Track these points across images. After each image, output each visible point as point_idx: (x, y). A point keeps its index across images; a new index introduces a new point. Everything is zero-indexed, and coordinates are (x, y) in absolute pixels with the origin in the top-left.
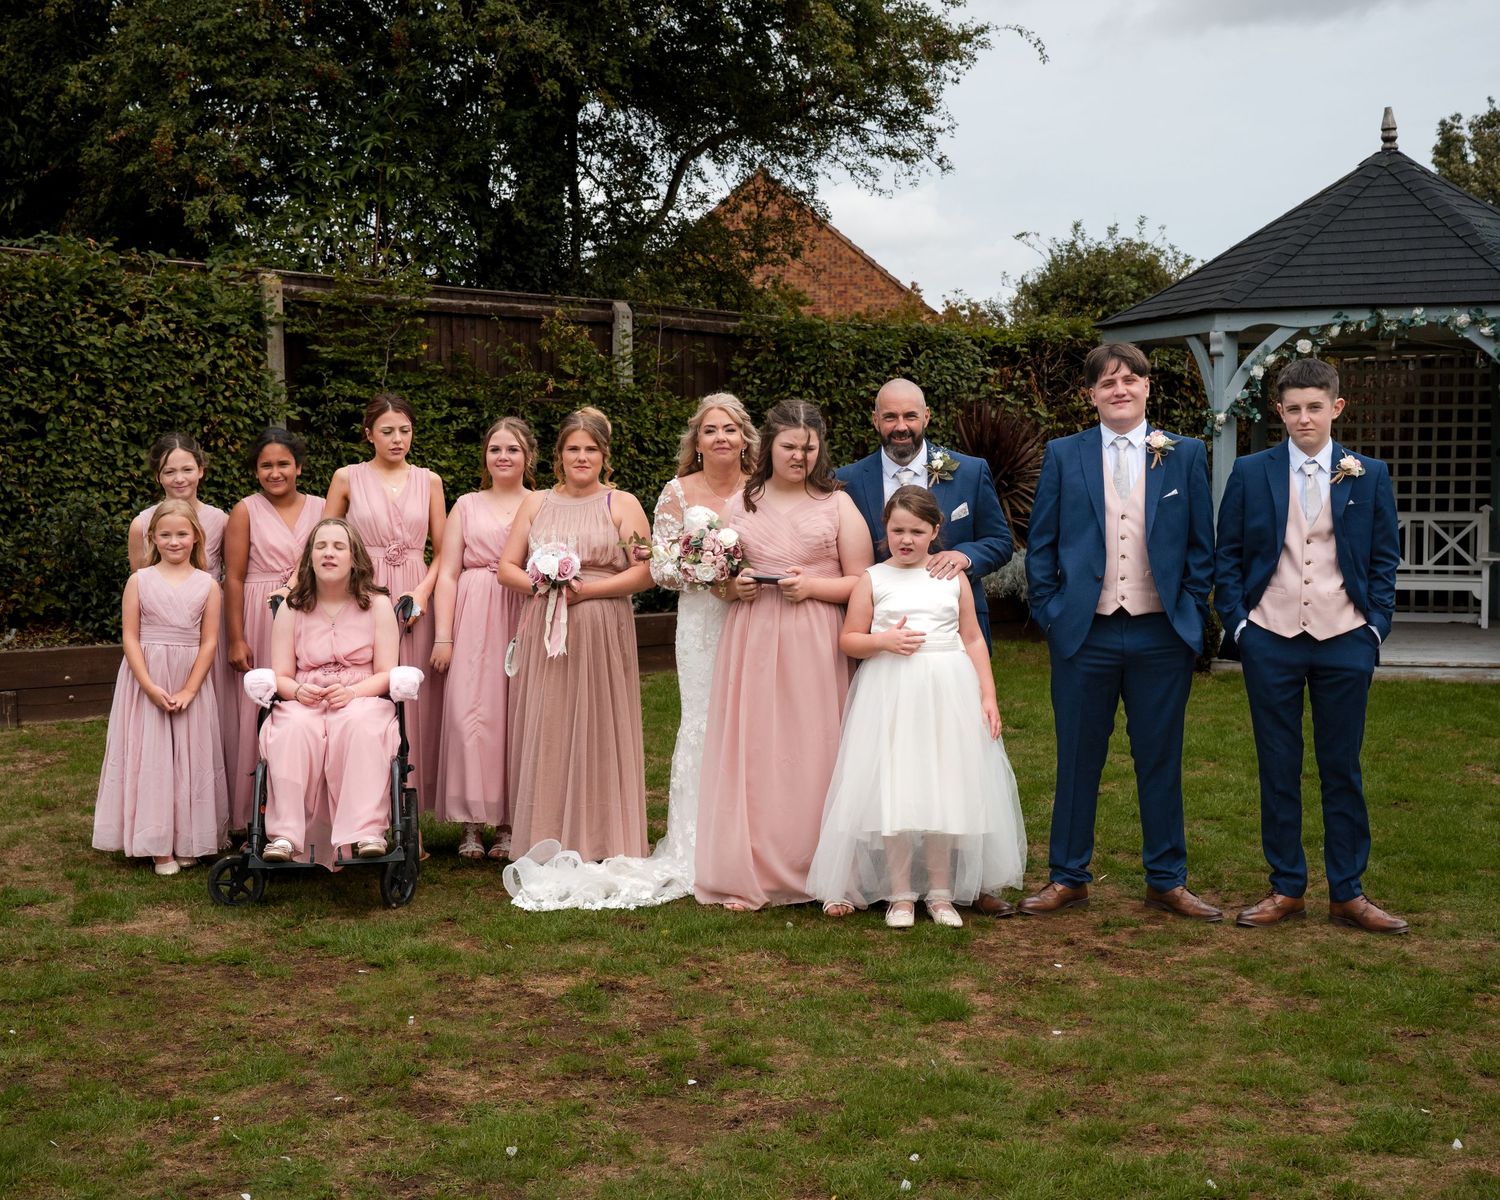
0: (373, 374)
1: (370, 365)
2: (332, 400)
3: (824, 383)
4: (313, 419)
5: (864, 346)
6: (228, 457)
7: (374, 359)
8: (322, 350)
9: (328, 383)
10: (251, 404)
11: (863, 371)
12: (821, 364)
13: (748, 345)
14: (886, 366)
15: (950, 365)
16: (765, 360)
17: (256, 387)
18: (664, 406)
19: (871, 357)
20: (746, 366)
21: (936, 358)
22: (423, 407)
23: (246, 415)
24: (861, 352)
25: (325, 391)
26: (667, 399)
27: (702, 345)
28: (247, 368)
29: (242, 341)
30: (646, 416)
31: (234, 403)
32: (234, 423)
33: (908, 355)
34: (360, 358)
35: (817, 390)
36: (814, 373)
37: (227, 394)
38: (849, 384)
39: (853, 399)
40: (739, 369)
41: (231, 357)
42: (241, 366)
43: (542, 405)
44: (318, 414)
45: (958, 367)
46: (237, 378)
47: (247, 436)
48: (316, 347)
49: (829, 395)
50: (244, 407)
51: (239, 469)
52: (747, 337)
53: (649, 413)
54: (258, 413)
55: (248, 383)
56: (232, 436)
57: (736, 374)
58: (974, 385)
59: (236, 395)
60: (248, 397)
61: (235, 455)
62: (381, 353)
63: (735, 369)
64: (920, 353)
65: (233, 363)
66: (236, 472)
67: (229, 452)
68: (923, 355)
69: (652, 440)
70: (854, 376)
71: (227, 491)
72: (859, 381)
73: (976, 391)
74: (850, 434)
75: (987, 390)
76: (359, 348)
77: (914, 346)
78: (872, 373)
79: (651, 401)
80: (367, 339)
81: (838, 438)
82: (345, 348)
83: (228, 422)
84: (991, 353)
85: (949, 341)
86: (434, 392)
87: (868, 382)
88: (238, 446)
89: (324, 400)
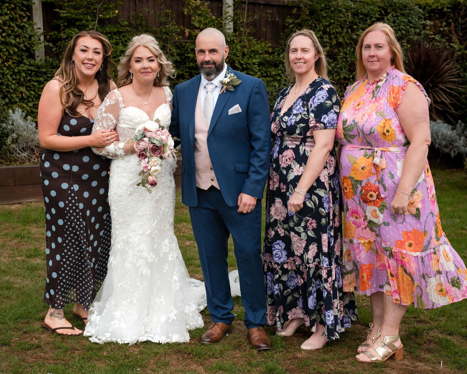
0: (88, 25)
1: (87, 21)
2: (64, 39)
3: (334, 31)
4: (54, 49)
5: (357, 11)
6: (5, 68)
7: (89, 18)
8: (61, 12)
9: (64, 30)
10: (18, 40)
11: (356, 24)
12: (332, 21)
13: (294, 11)
14: (369, 22)
15: (406, 20)
16: (303, 20)
17: (20, 31)
18: (247, 44)
19: (361, 16)
20: (293, 23)
21: (398, 16)
22: (117, 44)
23: (15, 46)
24: (355, 14)
25: (62, 35)
26: (248, 40)
27: (270, 11)
28: (17, 20)
29: (13, 6)
30: (237, 50)
31: (8, 40)
32: (7, 50)
33: (381, 14)
34: (82, 17)
35: (330, 34)
36: (329, 26)
37: (4, 35)
38: (348, 32)
39: (350, 40)
40: (290, 24)
41: (6, 14)
42: (12, 19)
43: (181, 44)
44: (57, 47)
45: (410, 22)
46: (10, 26)
47: (16, 58)
48: (58, 10)
49: (336, 38)
50: (13, 42)
51: (11, 75)
52: (295, 7)
53: (238, 47)
54: (22, 45)
55: (16, 29)
56: (7, 57)
57: (287, 27)
58: (418, 31)
59: (9, 35)
60: (16, 37)
61: (9, 68)
62: (94, 15)
63: (287, 25)
64: (389, 13)
65: (7, 17)
66: (9, 77)
67: (5, 66)
68: (390, 15)
69: (239, 63)
70: (351, 27)
71: (4, 87)
72: (353, 30)
73: (419, 34)
74: (346, 59)
75: (426, 34)
76: (80, 11)
77: (386, 11)
78: (361, 25)
79: (240, 42)
80: (85, 7)
81: (340, 61)
82: (73, 11)
83: (4, 50)
84: (429, 13)
85: (405, 7)
86: (123, 36)
87: (358, 30)
88: (10, 63)
89: (61, 39)
